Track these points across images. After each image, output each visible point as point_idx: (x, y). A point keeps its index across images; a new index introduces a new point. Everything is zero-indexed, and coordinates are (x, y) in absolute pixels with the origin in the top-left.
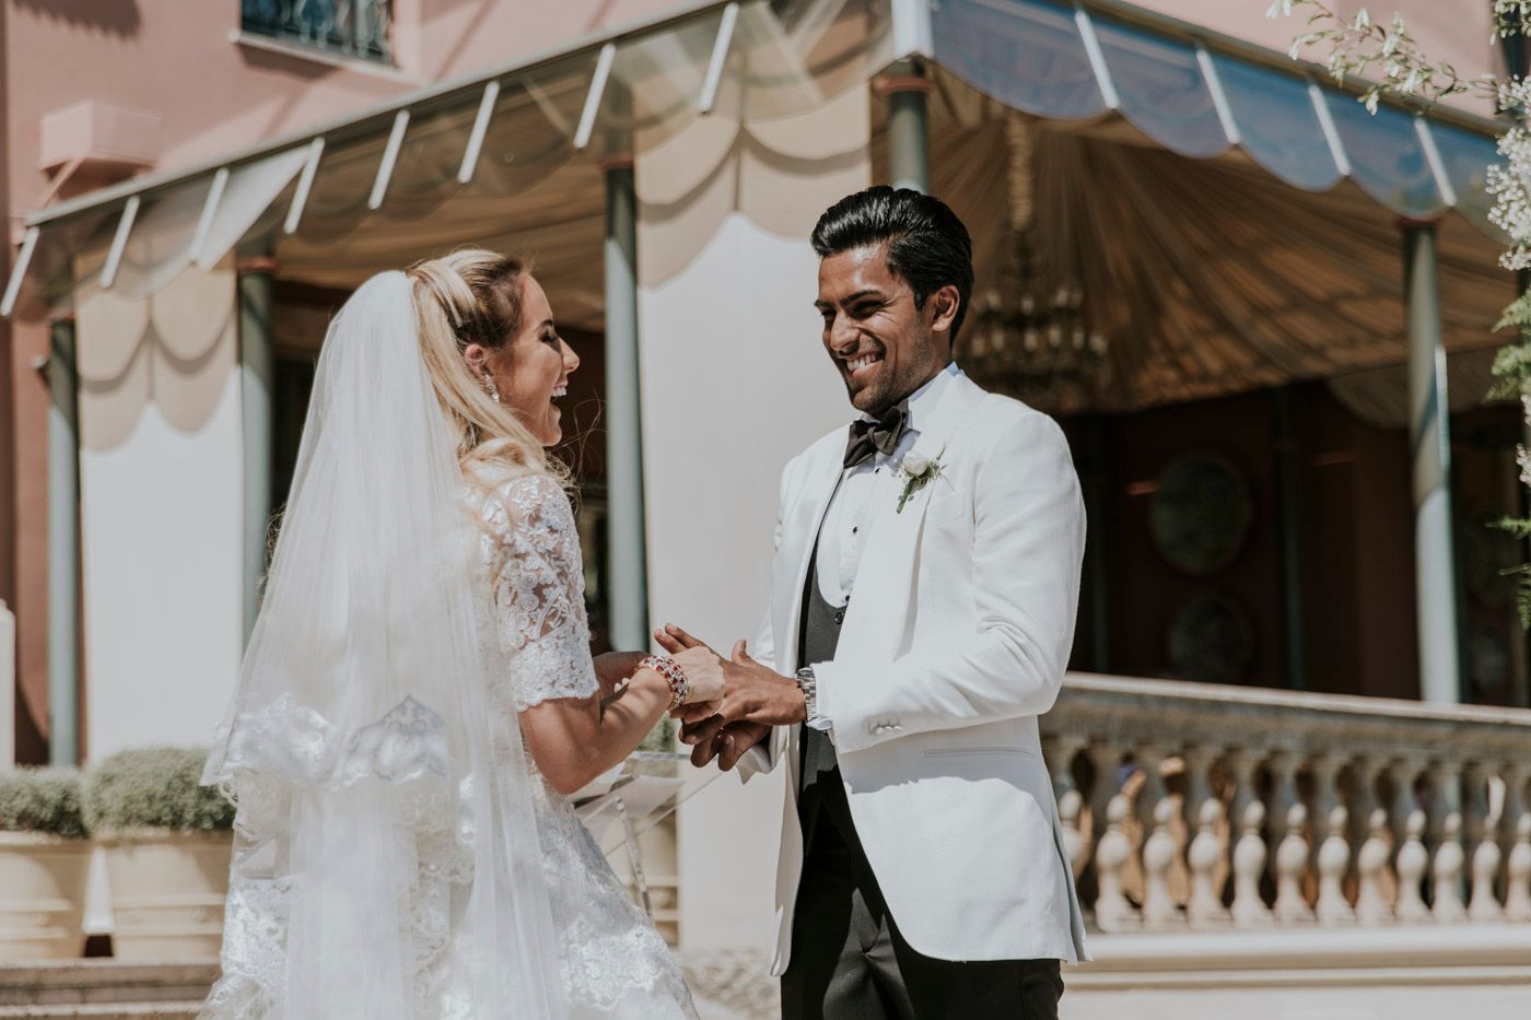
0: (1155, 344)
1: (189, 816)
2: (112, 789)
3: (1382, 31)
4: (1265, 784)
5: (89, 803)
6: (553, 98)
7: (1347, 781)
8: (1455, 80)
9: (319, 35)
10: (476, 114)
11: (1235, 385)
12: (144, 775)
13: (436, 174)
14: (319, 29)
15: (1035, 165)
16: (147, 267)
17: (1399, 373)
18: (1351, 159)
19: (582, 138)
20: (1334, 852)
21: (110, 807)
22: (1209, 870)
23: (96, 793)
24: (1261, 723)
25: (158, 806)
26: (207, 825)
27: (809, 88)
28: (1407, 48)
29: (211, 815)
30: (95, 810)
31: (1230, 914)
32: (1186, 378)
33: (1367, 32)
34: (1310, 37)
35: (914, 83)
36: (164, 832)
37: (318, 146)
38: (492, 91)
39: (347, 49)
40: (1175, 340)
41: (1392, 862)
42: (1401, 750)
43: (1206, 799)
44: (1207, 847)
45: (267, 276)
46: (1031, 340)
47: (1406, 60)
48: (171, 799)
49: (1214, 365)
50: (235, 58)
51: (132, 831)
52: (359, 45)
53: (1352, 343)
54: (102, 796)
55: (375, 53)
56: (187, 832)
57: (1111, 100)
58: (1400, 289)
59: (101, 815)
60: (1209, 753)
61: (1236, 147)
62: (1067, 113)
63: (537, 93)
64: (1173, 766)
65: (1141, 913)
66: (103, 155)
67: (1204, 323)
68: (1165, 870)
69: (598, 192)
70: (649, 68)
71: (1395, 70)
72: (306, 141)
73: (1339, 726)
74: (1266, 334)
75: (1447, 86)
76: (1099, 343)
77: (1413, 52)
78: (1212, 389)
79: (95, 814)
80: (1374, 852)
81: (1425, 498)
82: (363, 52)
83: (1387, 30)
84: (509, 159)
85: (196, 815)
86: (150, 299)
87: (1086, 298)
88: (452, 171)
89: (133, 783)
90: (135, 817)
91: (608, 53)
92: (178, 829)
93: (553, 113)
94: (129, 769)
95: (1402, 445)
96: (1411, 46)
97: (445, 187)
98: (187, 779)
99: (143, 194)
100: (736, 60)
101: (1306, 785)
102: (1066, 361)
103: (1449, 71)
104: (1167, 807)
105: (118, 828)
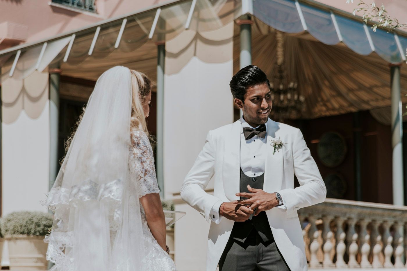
0: (319, 99)
1: (33, 231)
2: (10, 223)
3: (378, 9)
4: (346, 228)
5: (3, 227)
6: (143, 24)
7: (370, 227)
8: (398, 24)
9: (75, 3)
10: (120, 28)
11: (343, 112)
12: (19, 219)
13: (108, 45)
14: (75, 1)
15: (284, 46)
16: (23, 71)
17: (389, 109)
18: (375, 46)
19: (151, 36)
20: (366, 248)
21: (9, 228)
22: (329, 252)
23: (5, 224)
24: (345, 210)
25: (23, 228)
26: (38, 234)
27: (219, 22)
28: (385, 14)
29: (39, 231)
30: (5, 229)
31: (335, 265)
32: (328, 109)
33: (374, 9)
34: (358, 10)
35: (248, 22)
36: (25, 236)
37: (74, 36)
38: (125, 21)
39: (83, 8)
40: (325, 98)
41: (383, 251)
42: (386, 219)
43: (329, 231)
44: (329, 245)
45: (58, 74)
46: (282, 97)
47: (384, 17)
48: (27, 226)
49: (336, 106)
50: (50, 10)
51: (15, 236)
52: (87, 7)
53: (377, 100)
54: (7, 225)
55: (91, 9)
56: (32, 236)
57: (305, 28)
58: (389, 84)
59: (7, 231)
60: (330, 218)
61: (342, 42)
62: (293, 31)
63: (139, 22)
64: (320, 222)
65: (309, 264)
66: (10, 38)
67: (334, 93)
68: (316, 252)
69: (155, 51)
70: (172, 15)
71: (381, 20)
72: (70, 35)
73: (368, 211)
74: (352, 97)
75: (395, 25)
76: (302, 98)
77: (387, 15)
78: (336, 113)
79: (5, 230)
80: (377, 248)
81: (395, 145)
82: (88, 9)
83: (380, 8)
84: (130, 41)
85: (34, 231)
86: (23, 80)
87: (298, 85)
88: (113, 44)
89: (16, 221)
90: (17, 232)
91: (159, 11)
92: (29, 235)
93: (143, 28)
94: (15, 217)
95: (389, 130)
96: (386, 14)
97: (111, 49)
98: (32, 221)
99: (21, 49)
100: (196, 13)
101: (358, 228)
102: (293, 104)
103: (396, 21)
104: (317, 234)
105: (11, 234)
